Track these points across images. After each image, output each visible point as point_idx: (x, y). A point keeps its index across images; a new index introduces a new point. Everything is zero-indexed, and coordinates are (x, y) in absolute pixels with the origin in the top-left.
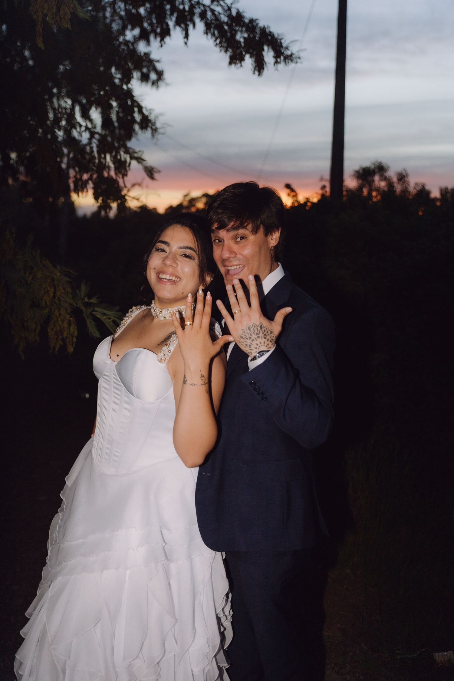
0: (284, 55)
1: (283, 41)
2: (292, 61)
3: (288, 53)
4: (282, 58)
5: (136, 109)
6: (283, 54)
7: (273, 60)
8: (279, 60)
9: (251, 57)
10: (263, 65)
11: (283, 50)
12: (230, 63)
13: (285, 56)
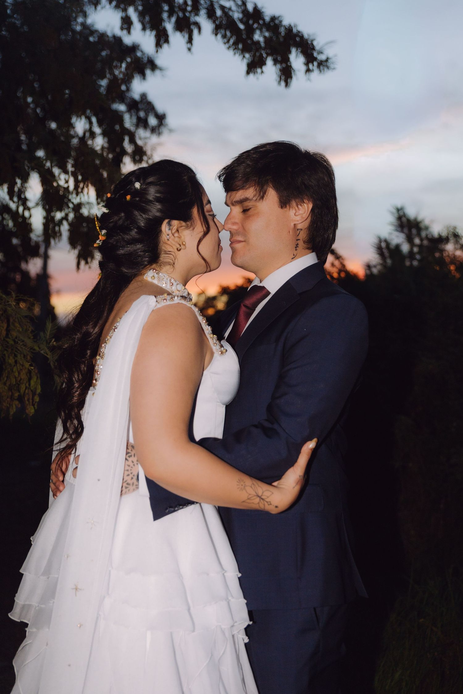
0: (317, 60)
1: (315, 43)
2: (328, 68)
3: (322, 57)
4: (315, 64)
5: (127, 139)
6: (315, 59)
7: (304, 68)
8: (311, 66)
9: (275, 64)
10: (291, 73)
11: (315, 54)
12: (248, 73)
13: (319, 62)
